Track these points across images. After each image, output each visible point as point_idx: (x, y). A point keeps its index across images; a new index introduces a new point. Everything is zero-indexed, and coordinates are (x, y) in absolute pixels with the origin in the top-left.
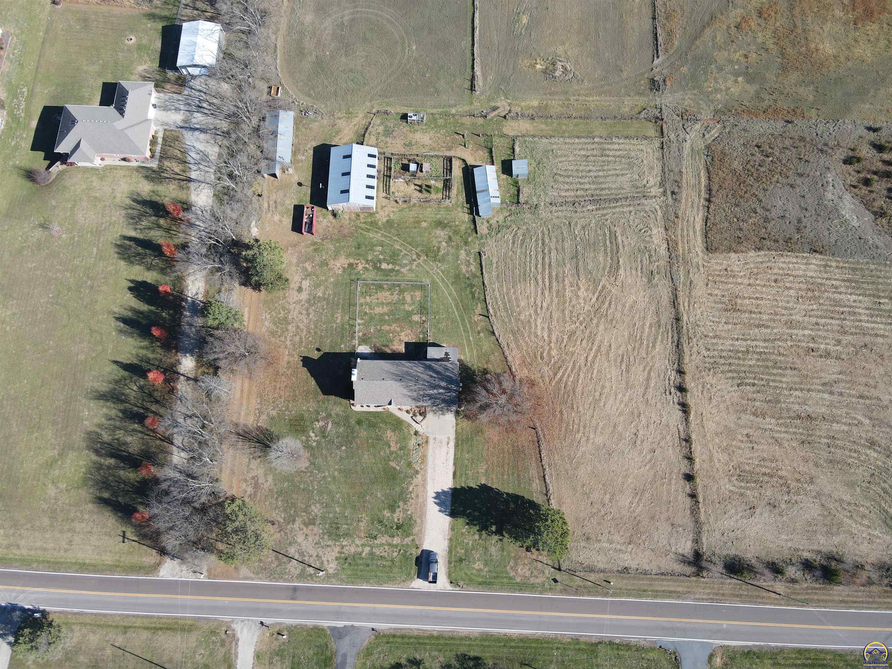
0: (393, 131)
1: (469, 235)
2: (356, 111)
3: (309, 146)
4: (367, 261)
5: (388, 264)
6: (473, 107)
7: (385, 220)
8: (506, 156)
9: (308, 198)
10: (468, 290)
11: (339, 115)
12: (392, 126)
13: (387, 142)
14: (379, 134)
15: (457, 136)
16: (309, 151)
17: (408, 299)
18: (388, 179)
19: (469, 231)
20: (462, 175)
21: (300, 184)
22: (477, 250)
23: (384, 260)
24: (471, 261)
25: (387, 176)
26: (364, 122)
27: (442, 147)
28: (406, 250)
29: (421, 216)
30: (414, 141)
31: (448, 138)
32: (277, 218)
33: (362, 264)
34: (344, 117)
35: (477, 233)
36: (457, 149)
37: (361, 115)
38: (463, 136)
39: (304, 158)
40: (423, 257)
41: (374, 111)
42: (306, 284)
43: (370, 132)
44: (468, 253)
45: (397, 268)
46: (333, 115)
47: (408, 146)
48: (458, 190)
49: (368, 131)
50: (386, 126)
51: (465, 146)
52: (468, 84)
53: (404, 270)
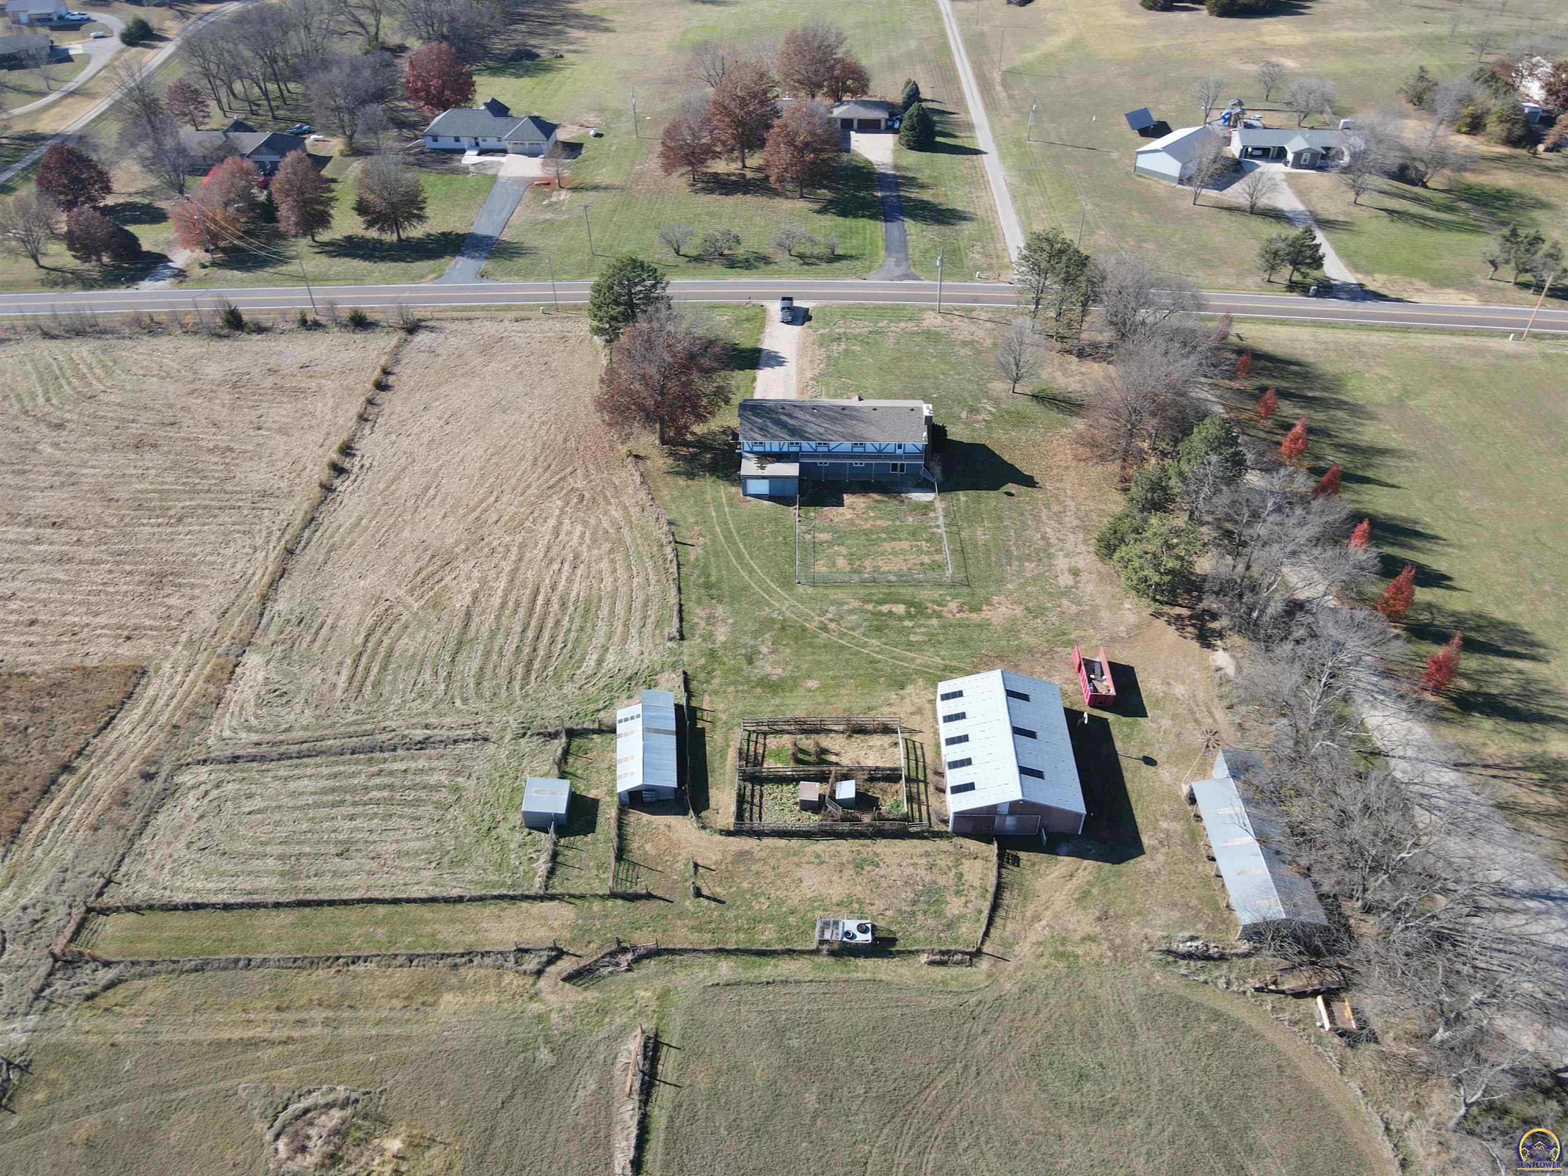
0: (914, 903)
1: (703, 668)
2: (1044, 961)
3: (1160, 857)
4: (939, 616)
5: (891, 612)
6: (659, 984)
7: (910, 689)
8: (579, 844)
9: (1115, 731)
10: (713, 579)
11: (1095, 950)
12: (920, 916)
13: (931, 867)
14: (958, 893)
15: (719, 891)
16: (1154, 842)
17: (841, 563)
18: (913, 774)
19: (702, 676)
20: (712, 792)
21: (1149, 761)
22: (685, 643)
23: (900, 619)
24: (703, 624)
25: (917, 781)
26: (1010, 926)
27: (764, 861)
28: (854, 638)
29: (821, 699)
30: (849, 872)
31: (745, 885)
32: (1179, 690)
33: (950, 612)
34: (1076, 944)
35: (685, 673)
36: (719, 857)
37: (1024, 949)
38: (698, 893)
39: (1164, 825)
40: (811, 626)
41: (984, 964)
42: (1066, 580)
43: (983, 896)
44: (709, 637)
45: (870, 607)
46: (1114, 948)
47: (864, 860)
48: (723, 756)
49: (990, 897)
50: (938, 914)
51: (696, 866)
52: (668, 1066)
53: (856, 604)
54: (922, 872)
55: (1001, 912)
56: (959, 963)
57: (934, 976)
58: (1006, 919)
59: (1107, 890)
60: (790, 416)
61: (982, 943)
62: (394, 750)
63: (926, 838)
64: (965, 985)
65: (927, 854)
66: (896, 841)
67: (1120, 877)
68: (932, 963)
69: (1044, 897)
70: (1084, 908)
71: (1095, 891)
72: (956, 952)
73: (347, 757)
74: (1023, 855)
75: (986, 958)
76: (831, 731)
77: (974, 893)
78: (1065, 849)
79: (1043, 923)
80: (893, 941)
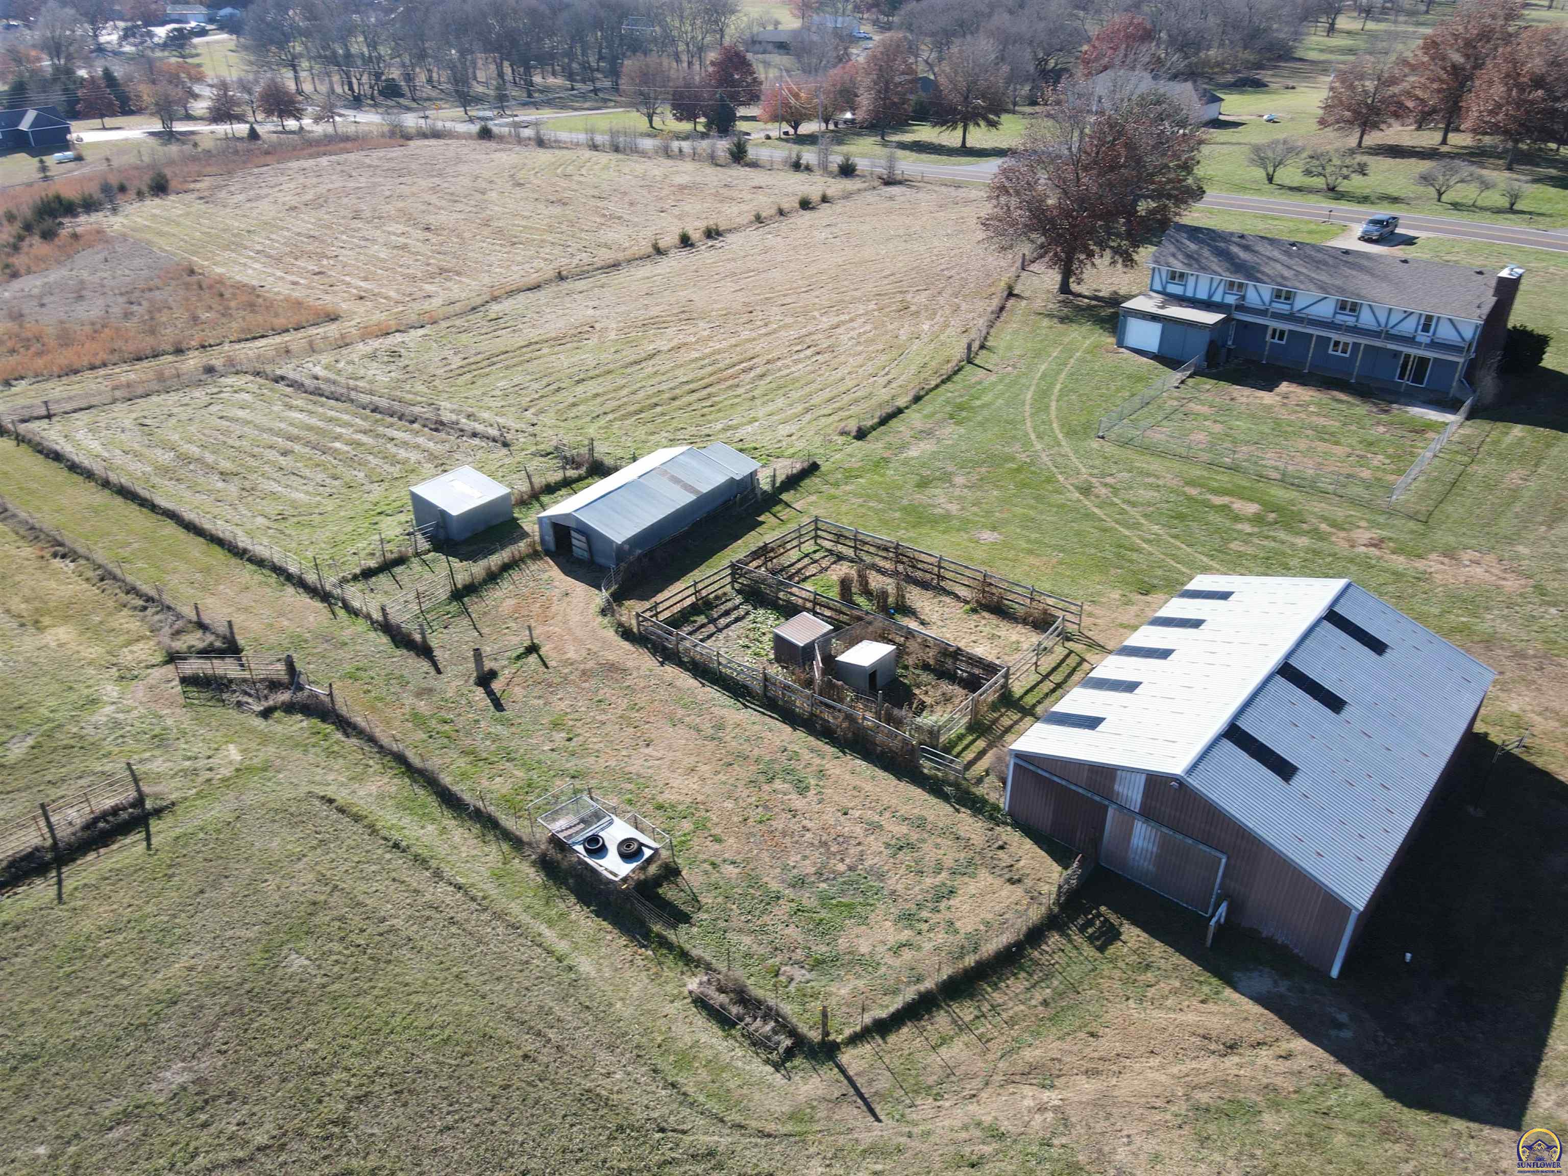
0: (798, 883)
1: (849, 470)
5: (1227, 507)
6: (266, 754)
10: (977, 402)
15: (517, 694)
19: (836, 477)
22: (857, 442)
23: (1236, 519)
27: (632, 692)
28: (1124, 513)
30: (740, 773)
31: (562, 706)
35: (815, 466)
36: (578, 656)
37: (942, 1121)
38: (486, 681)
40: (1066, 481)
41: (810, 1084)
44: (898, 447)
45: (1193, 491)
47: (789, 772)
50: (823, 930)
53: (1172, 481)
54: (874, 843)
55: (966, 1011)
56: (758, 1043)
57: (679, 1029)
58: (962, 1028)
59: (1315, 1143)
60: (1246, 248)
61: (855, 1039)
62: (412, 422)
63: (945, 798)
64: (724, 1096)
65: (920, 823)
66: (880, 774)
67: (1386, 1135)
68: (701, 1002)
69: (1109, 1044)
70: (1204, 1141)
71: (1270, 1121)
72: (770, 1014)
73: (368, 412)
74: (1132, 934)
75: (829, 1073)
76: (949, 593)
77: (940, 937)
78: (1264, 982)
79: (1052, 1097)
80: (679, 917)
